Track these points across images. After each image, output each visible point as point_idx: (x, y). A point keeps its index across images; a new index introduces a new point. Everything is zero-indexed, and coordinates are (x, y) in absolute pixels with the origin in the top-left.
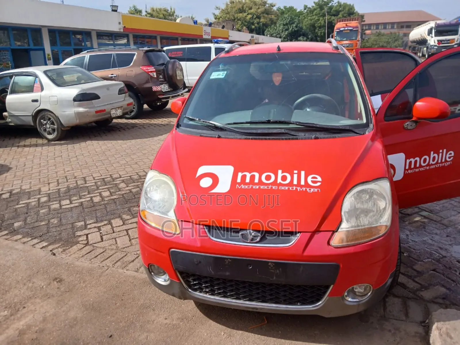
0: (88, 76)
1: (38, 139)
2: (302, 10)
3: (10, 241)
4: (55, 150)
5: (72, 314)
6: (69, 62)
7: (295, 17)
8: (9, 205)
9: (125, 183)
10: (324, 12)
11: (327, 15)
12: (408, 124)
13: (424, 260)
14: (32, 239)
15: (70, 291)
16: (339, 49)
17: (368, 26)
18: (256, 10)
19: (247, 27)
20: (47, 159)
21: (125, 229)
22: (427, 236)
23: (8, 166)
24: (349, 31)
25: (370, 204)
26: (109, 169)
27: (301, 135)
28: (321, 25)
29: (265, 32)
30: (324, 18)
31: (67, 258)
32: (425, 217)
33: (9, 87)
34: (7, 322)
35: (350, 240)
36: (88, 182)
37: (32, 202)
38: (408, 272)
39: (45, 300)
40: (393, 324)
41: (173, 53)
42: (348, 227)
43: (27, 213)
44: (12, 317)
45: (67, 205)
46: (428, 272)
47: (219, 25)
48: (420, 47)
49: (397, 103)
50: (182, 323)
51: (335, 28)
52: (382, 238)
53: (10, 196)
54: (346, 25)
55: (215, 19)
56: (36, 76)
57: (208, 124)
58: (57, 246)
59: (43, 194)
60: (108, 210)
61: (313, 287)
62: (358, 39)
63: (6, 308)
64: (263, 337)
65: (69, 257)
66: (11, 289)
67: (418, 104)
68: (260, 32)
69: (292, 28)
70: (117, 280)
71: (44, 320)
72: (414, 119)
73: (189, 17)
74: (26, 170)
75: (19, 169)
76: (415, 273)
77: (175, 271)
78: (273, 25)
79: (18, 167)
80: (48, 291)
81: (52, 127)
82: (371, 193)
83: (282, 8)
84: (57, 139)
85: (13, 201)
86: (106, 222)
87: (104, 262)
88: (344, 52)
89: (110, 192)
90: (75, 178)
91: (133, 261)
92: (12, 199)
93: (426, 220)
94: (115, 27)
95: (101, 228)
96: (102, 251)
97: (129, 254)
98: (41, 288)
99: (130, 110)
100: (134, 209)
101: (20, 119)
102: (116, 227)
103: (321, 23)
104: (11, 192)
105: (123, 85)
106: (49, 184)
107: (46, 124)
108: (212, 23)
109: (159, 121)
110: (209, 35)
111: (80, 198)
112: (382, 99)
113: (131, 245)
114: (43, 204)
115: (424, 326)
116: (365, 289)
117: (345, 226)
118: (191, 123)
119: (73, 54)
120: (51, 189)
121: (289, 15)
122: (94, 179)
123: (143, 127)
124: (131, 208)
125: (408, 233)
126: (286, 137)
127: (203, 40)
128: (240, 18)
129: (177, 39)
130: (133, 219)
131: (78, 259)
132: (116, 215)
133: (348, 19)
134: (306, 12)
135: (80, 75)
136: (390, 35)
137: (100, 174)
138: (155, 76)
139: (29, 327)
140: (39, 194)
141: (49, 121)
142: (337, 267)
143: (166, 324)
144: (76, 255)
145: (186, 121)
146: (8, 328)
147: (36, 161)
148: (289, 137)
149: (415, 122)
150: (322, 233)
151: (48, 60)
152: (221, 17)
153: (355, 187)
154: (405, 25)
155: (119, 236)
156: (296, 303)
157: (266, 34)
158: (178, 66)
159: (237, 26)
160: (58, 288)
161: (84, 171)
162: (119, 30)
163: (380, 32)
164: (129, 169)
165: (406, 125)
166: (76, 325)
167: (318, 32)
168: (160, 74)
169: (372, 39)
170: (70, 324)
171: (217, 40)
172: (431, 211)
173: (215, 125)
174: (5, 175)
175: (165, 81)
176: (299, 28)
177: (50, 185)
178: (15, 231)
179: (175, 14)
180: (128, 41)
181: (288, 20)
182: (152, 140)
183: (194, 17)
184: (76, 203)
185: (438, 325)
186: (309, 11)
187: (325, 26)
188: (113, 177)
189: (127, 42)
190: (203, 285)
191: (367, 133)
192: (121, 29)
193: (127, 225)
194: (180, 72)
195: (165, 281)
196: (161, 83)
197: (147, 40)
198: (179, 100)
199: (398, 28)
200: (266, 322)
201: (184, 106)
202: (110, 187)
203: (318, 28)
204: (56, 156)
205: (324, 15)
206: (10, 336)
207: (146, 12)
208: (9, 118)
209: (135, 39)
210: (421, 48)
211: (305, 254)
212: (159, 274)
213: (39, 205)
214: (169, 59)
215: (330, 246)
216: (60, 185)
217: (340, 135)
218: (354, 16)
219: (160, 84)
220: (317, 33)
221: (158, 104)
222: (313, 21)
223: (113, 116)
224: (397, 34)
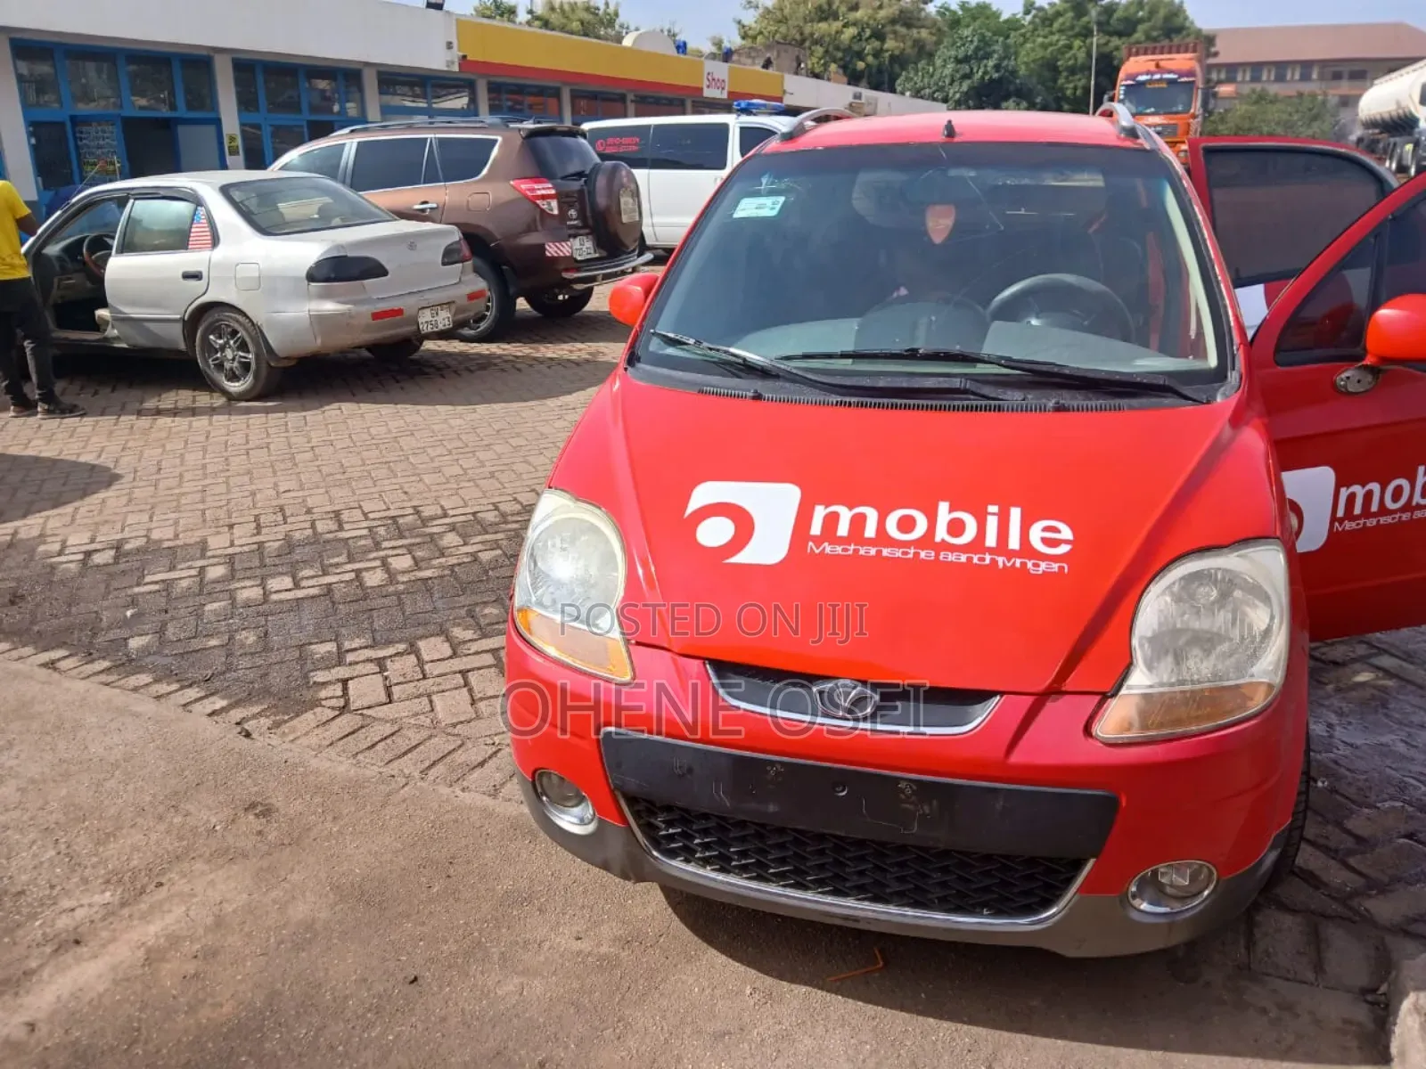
0: (352, 203)
1: (197, 393)
2: (1018, 16)
3: (118, 691)
4: (248, 426)
5: (299, 911)
6: (295, 162)
7: (995, 38)
8: (115, 584)
9: (458, 532)
10: (1089, 23)
11: (1098, 31)
12: (1349, 377)
13: (1379, 805)
14: (182, 688)
15: (296, 842)
16: (1137, 137)
17: (1227, 72)
18: (870, 11)
19: (840, 67)
20: (225, 454)
21: (457, 669)
22: (1392, 732)
23: (108, 469)
24: (1164, 85)
25: (1221, 619)
26: (411, 491)
27: (1014, 396)
28: (1076, 64)
29: (898, 82)
30: (1088, 41)
31: (285, 746)
32: (1388, 673)
33: (115, 232)
34: (111, 923)
35: (1152, 724)
36: (346, 526)
37: (181, 579)
38: (1327, 838)
39: (222, 866)
40: (1275, 991)
41: (610, 140)
42: (1149, 683)
43: (166, 612)
44: (126, 912)
45: (286, 590)
46: (1390, 841)
47: (754, 58)
48: (1392, 140)
49: (1316, 311)
50: (626, 953)
51: (1122, 75)
52: (1253, 722)
53: (116, 558)
54: (1157, 66)
55: (743, 38)
56: (197, 201)
57: (724, 357)
58: (256, 709)
59: (214, 557)
60: (408, 611)
61: (1032, 861)
62: (1192, 111)
63: (108, 882)
64: (871, 1009)
65: (293, 746)
66: (122, 828)
67: (1384, 312)
68: (883, 83)
69: (986, 69)
70: (432, 818)
71: (219, 923)
72: (1368, 361)
73: (662, 31)
74: (162, 485)
75: (141, 480)
76: (1349, 843)
77: (612, 792)
78: (923, 62)
79: (139, 474)
80: (230, 839)
81: (241, 357)
82: (1228, 585)
83: (954, 7)
84: (253, 394)
85: (124, 572)
86: (401, 647)
87: (395, 764)
88: (1154, 147)
89: (414, 558)
90: (309, 511)
91: (482, 764)
92: (122, 566)
93: (1390, 683)
94: (436, 58)
95: (388, 663)
96: (388, 729)
97: (469, 744)
98: (208, 831)
99: (476, 314)
100: (487, 611)
101: (148, 330)
102: (432, 661)
103: (1076, 59)
104: (118, 546)
105: (456, 236)
106: (231, 526)
107: (223, 348)
108: (733, 49)
109: (563, 350)
110: (723, 89)
111: (325, 573)
112: (1269, 298)
113: (478, 717)
114: (214, 585)
115: (1372, 1003)
116: (1193, 879)
117: (1140, 680)
118: (671, 351)
119: (307, 137)
120: (236, 542)
121: (974, 30)
122: (367, 519)
123: (513, 366)
124: (477, 609)
125: (1334, 719)
126: (966, 403)
127: (704, 103)
128: (822, 37)
129: (622, 98)
130: (484, 641)
131: (319, 749)
132: (432, 628)
133: (1163, 47)
134: (1030, 23)
135: (327, 200)
136: (1296, 101)
137: (385, 503)
138: (556, 212)
139: (174, 941)
140: (203, 556)
141: (232, 338)
142: (1110, 805)
143: (579, 953)
144: (313, 740)
145: (655, 345)
146: (113, 940)
147: (193, 458)
148: (974, 403)
149: (1372, 370)
150: (1067, 697)
151: (231, 154)
152: (761, 33)
153: (1177, 564)
154: (1345, 69)
155: (441, 688)
156: (977, 910)
157: (899, 89)
158: (625, 180)
159: (811, 62)
160: (260, 833)
161: (335, 492)
162: (448, 66)
163: (1263, 90)
164: (470, 492)
165: (1342, 380)
166: (310, 942)
167: (1066, 86)
168: (571, 206)
169: (1239, 113)
170: (295, 937)
171: (749, 104)
172: (1408, 657)
173: (745, 360)
174: (101, 495)
175: (585, 226)
176: (1006, 71)
177: (235, 531)
178: (131, 661)
179: (618, 22)
180: (473, 100)
181: (972, 47)
182: (539, 408)
183: (676, 30)
184: (310, 588)
185: (1417, 999)
186: (1040, 18)
187: (1090, 68)
188: (424, 514)
189: (468, 105)
190: (697, 841)
191: (1219, 399)
192: (453, 63)
193: (464, 659)
194: (631, 201)
195: (582, 822)
196: (572, 232)
197: (529, 100)
198: (633, 283)
199: (1322, 78)
200: (881, 963)
201: (652, 301)
202: (413, 545)
203: (1065, 74)
204: (251, 445)
205: (1086, 33)
206: (122, 962)
207: (530, 12)
208: (113, 327)
209: (494, 95)
210: (1395, 144)
211: (1016, 758)
212: (563, 802)
213: (203, 587)
214: (597, 160)
215: (1090, 740)
216: (264, 531)
217: (1135, 402)
218: (1184, 38)
219: (570, 236)
220: (1062, 89)
221: (561, 297)
222: (1050, 49)
223: (425, 329)
224: (1320, 98)
